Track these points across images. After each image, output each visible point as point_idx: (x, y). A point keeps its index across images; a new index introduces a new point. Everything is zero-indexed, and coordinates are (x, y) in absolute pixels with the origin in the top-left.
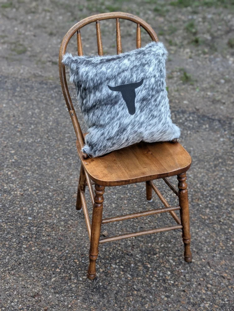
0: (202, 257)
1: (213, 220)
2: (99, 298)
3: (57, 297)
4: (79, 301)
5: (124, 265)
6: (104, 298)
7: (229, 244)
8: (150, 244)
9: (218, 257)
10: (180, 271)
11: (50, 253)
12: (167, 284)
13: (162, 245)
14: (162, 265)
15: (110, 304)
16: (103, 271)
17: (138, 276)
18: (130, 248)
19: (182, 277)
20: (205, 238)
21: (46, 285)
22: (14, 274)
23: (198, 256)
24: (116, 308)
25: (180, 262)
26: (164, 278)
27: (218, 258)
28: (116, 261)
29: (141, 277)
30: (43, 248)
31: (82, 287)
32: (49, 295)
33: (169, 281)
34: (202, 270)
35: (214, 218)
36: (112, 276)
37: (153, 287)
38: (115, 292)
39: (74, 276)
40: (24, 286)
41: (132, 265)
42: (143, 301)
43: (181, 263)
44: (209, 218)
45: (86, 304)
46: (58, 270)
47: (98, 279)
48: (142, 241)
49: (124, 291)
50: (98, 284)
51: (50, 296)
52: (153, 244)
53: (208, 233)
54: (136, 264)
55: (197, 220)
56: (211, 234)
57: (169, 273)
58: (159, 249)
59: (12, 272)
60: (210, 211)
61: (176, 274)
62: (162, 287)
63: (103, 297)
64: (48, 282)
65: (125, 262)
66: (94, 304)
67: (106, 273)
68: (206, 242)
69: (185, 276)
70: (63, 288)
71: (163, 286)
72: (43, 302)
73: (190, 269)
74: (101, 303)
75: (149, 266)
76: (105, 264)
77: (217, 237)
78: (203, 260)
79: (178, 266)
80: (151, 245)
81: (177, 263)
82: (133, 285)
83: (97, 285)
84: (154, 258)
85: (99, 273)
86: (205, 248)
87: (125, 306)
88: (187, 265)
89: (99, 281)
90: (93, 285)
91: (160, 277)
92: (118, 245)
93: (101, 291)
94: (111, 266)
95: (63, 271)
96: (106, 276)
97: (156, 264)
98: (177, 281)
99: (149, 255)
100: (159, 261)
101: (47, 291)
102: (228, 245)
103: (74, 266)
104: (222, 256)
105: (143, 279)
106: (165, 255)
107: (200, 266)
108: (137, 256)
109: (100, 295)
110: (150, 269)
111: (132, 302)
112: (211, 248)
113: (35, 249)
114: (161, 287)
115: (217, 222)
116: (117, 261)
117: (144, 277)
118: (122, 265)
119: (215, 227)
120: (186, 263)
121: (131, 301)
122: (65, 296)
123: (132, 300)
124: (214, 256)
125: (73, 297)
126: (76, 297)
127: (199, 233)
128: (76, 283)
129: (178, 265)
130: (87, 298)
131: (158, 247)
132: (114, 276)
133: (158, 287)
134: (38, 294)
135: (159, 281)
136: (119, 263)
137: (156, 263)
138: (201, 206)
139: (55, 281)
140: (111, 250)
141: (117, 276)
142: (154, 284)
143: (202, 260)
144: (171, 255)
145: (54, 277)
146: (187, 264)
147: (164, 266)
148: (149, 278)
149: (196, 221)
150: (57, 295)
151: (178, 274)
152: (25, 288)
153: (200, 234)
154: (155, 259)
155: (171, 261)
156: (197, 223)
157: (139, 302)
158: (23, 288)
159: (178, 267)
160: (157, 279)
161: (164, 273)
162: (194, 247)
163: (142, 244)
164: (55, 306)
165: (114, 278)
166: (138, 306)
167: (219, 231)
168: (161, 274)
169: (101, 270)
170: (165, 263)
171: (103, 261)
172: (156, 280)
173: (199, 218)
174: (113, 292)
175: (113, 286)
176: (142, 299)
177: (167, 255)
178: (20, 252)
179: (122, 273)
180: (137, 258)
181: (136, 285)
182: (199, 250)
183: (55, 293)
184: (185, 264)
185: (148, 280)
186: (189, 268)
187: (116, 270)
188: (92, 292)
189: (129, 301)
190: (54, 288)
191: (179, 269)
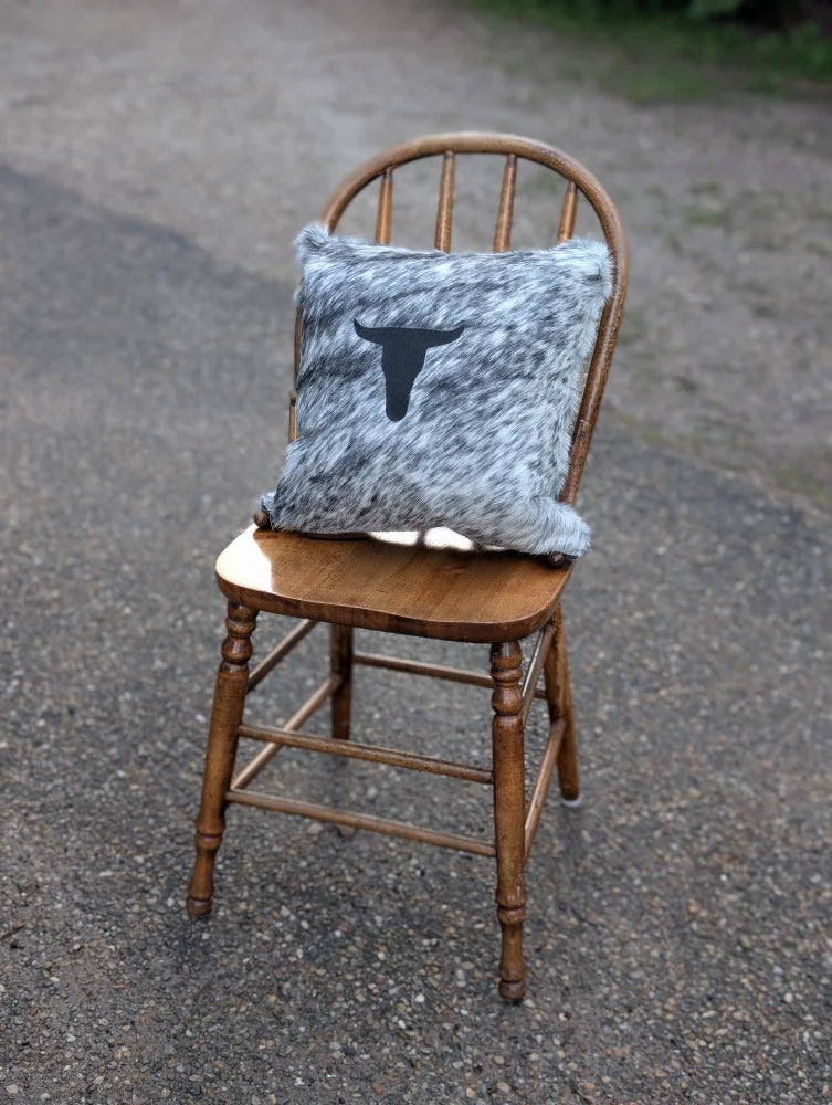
0: (567, 1007)
1: (719, 931)
2: (165, 967)
3: (72, 916)
4: (112, 947)
5: (316, 923)
6: (178, 973)
7: (700, 1014)
8: (444, 907)
9: (621, 1031)
10: (456, 1010)
11: (161, 814)
12: (383, 1021)
13: (480, 926)
14: (422, 972)
15: (181, 992)
16: (245, 912)
17: (324, 964)
18: (378, 892)
19: (447, 1026)
20: (635, 964)
21: (77, 877)
22: (33, 822)
23: (559, 1000)
24: (184, 1008)
25: (483, 988)
26: (392, 1003)
27: (617, 1032)
28: (305, 903)
29: (328, 971)
30: (159, 798)
31: (152, 922)
32: (59, 902)
33: (395, 1019)
34: (529, 1038)
35: (728, 924)
36: (254, 931)
37: (336, 1010)
38: (222, 971)
39: (161, 890)
40: (28, 856)
41: (338, 933)
42: (270, 1028)
43: (487, 991)
44: (714, 922)
45: (122, 963)
46: (140, 859)
47: (210, 923)
48: (431, 891)
49: (247, 981)
50: (199, 934)
51: (59, 906)
52: (454, 910)
53: (662, 956)
54: (349, 935)
55: (664, 909)
56: (669, 964)
57: (420, 998)
58: (457, 928)
59: (33, 817)
60: (739, 905)
61: (435, 1012)
62: (360, 1023)
63: (178, 969)
64: (88, 873)
65: (326, 916)
66: (140, 972)
67: (249, 918)
68: (626, 976)
69: (457, 1028)
70: (109, 903)
71: (366, 1022)
72: (28, 911)
73: (495, 1019)
74: (158, 978)
75: (381, 956)
76: (269, 898)
77: (679, 978)
78: (562, 1016)
79: (465, 995)
80: (446, 912)
81: (472, 988)
82: (286, 980)
83: (194, 936)
84: (421, 945)
85: (228, 912)
86: (606, 990)
87: (209, 1017)
88: (496, 1007)
89: (209, 928)
90: (186, 930)
91: (381, 996)
92: (355, 871)
93: (189, 951)
94: (278, 909)
95: (149, 865)
96: (241, 924)
97: (405, 962)
98: (420, 1029)
99: (411, 932)
100: (424, 956)
101: (66, 891)
102: (695, 1016)
103: (184, 868)
104: (636, 1037)
105: (331, 979)
106: (459, 952)
107: (534, 1026)
108: (379, 919)
109: (176, 960)
110: (377, 965)
111: (239, 1017)
112: (628, 997)
113: (137, 791)
114: (357, 1021)
115: (728, 943)
116: (308, 906)
117: (337, 975)
118: (309, 921)
119: (706, 950)
120: (500, 999)
121: (236, 1013)
122: (93, 921)
123: (244, 1013)
124: (610, 1022)
125: (108, 934)
126: (113, 937)
127: (632, 943)
128: (147, 906)
129: (469, 992)
130: (138, 952)
131: (461, 923)
132: (259, 934)
133: (350, 1016)
134: (37, 887)
135: (369, 1003)
136: (308, 911)
137: (411, 958)
138: (724, 878)
139: (107, 879)
140: (323, 874)
141: (266, 938)
142: (345, 1006)
143: (558, 1014)
144: (478, 960)
145: (115, 870)
146: (499, 1003)
147: (423, 978)
148: (348, 985)
149: (660, 912)
150: (77, 911)
151: (442, 1013)
152: (25, 862)
153: (633, 947)
154: (416, 948)
155: (460, 973)
156: (657, 917)
157: (259, 1026)
158: (20, 859)
159: (461, 998)
160: (368, 998)
161: (407, 993)
162: (573, 972)
163: (426, 896)
164: (45, 932)
165: (254, 940)
166: (242, 1032)
167: (704, 967)
168: (393, 991)
169: (243, 906)
170: (436, 969)
171: (271, 888)
172: (361, 999)
173: (680, 908)
174: (217, 969)
175: (232, 956)
176: (271, 1023)
177: (466, 954)
178: (97, 783)
179: (289, 938)
180: (368, 924)
181: (295, 984)
182: (582, 987)
183: (78, 905)
184: (493, 1000)
185: (340, 987)
186: (492, 1015)
187: (279, 924)
188: (166, 944)
189: (234, 1009)
190: (86, 894)
191: (461, 1003)
